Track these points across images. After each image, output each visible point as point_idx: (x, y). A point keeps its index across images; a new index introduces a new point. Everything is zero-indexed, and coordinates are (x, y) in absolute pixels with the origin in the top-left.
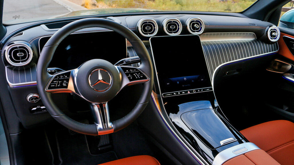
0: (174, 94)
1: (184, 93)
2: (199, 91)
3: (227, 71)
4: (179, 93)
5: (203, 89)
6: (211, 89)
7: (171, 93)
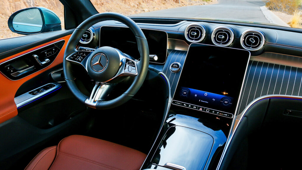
2: (213, 112)
4: (190, 106)
5: (220, 112)
6: (231, 116)
7: (181, 103)
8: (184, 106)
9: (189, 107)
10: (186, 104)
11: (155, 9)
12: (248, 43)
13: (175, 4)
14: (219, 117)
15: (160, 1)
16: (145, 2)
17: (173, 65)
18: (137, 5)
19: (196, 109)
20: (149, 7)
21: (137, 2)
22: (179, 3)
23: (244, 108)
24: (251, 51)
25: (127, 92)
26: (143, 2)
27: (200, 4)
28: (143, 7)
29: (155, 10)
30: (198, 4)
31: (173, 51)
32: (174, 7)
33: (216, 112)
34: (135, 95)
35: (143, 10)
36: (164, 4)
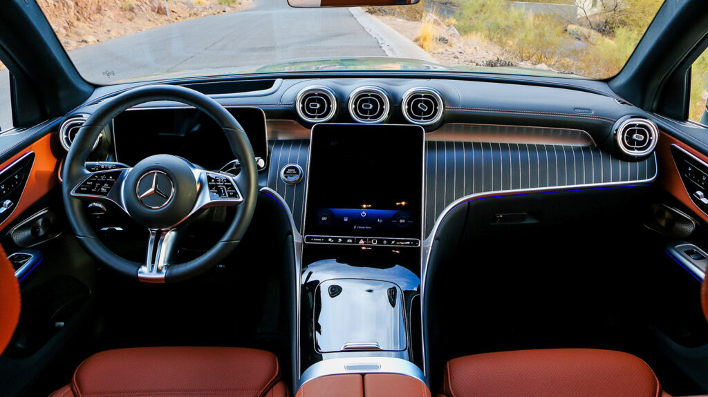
0: (330, 240)
1: (351, 241)
2: (385, 242)
3: (501, 213)
4: (340, 240)
5: (397, 241)
6: (416, 243)
7: (323, 238)
8: (330, 242)
9: (340, 243)
10: (332, 238)
11: (113, 33)
12: (415, 111)
13: (156, 17)
14: (396, 249)
15: (119, 15)
16: (82, 19)
17: (286, 170)
18: (65, 28)
19: (353, 242)
20: (95, 30)
21: (62, 22)
22: (166, 15)
23: (433, 225)
24: (423, 126)
25: (226, 237)
26: (78, 19)
27: (216, 13)
28: (82, 32)
29: (113, 38)
30: (211, 11)
31: (279, 143)
32: (157, 25)
33: (389, 242)
34: (241, 240)
35: (83, 41)
36: (130, 20)
